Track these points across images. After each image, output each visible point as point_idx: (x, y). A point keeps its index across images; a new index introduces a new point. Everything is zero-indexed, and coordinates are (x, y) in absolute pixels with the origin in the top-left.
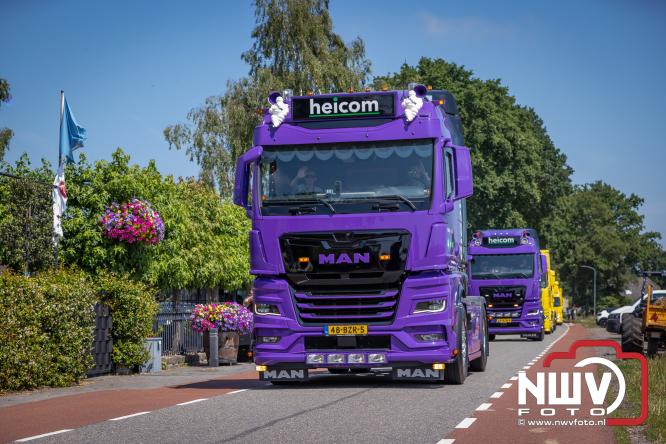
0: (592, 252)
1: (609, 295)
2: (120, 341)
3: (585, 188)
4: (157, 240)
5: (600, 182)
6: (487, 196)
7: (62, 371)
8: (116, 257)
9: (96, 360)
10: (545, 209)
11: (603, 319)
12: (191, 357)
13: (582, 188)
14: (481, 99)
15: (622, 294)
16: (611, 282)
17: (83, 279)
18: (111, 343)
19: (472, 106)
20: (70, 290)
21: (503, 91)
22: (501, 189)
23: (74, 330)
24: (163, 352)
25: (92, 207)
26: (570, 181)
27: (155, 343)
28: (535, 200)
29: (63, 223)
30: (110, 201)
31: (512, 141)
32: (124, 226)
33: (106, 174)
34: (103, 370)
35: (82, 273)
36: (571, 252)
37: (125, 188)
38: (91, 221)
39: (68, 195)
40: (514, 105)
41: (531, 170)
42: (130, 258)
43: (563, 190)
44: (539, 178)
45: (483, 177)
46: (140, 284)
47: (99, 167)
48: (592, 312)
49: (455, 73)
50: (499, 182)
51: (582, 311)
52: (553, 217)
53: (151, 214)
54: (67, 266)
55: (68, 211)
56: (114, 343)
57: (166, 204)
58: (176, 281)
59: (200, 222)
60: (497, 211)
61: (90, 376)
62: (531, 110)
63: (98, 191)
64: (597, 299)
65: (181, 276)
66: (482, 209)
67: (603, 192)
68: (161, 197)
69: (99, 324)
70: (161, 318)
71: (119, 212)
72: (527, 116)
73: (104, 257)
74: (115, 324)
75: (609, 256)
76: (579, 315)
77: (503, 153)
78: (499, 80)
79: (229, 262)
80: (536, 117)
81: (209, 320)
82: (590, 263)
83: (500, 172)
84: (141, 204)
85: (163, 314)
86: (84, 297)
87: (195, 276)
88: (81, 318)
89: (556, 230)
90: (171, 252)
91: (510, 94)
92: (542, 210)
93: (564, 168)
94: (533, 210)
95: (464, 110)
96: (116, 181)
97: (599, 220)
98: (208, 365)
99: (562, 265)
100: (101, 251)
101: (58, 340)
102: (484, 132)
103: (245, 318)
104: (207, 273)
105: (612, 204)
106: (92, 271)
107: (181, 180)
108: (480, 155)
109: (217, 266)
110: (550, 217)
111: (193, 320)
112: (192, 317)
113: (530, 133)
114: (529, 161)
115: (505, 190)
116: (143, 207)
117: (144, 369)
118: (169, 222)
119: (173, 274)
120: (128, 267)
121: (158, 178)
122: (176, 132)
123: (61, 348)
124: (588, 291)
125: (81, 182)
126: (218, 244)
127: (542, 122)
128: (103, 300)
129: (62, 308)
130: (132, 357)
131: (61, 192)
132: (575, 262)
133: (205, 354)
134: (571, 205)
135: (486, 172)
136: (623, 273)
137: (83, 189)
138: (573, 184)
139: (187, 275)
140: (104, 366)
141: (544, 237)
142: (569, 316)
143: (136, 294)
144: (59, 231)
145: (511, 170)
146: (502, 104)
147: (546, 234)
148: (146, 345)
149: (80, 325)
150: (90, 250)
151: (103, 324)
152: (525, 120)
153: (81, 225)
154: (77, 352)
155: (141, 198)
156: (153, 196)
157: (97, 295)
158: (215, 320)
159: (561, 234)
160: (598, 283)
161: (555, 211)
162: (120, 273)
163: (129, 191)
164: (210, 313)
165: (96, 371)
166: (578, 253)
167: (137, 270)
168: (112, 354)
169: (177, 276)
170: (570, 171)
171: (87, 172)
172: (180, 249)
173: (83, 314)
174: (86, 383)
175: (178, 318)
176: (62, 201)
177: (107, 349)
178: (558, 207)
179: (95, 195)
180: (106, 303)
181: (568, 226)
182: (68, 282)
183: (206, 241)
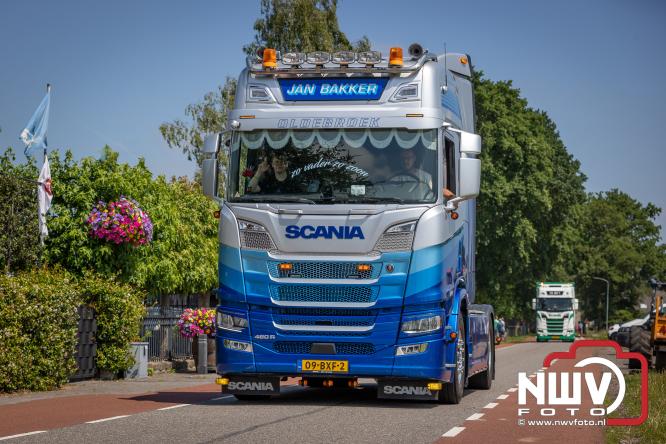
0: (607, 265)
1: (624, 309)
2: (104, 345)
3: (600, 195)
4: (145, 241)
5: (616, 191)
6: (496, 204)
7: (43, 374)
8: (103, 258)
9: (79, 364)
10: (556, 217)
12: (178, 363)
13: (597, 197)
14: (491, 102)
15: (636, 308)
16: (625, 296)
17: (67, 280)
18: (95, 346)
20: (53, 291)
21: (515, 93)
22: (511, 196)
23: (56, 332)
24: (149, 359)
25: (78, 205)
26: (583, 188)
27: (142, 347)
28: (546, 208)
29: (48, 221)
30: (96, 200)
31: (523, 145)
32: (111, 224)
33: (92, 171)
34: (87, 374)
35: (67, 274)
37: (112, 187)
38: (77, 220)
39: (53, 193)
40: (526, 108)
41: (539, 175)
42: (116, 259)
43: (576, 198)
44: (551, 185)
45: (491, 183)
46: (127, 286)
47: (85, 165)
48: (605, 325)
50: (508, 188)
51: (595, 325)
52: (565, 226)
53: (140, 215)
54: (51, 266)
55: (53, 209)
56: (98, 347)
57: (156, 204)
58: (165, 284)
59: (192, 223)
60: (506, 219)
61: (72, 380)
62: (544, 114)
63: (85, 189)
64: (611, 313)
65: (170, 278)
66: (490, 216)
67: (619, 201)
68: (151, 197)
69: (84, 325)
70: (147, 323)
71: (106, 211)
72: (540, 120)
73: (90, 258)
74: (100, 328)
75: (624, 268)
76: (591, 329)
77: (513, 158)
78: (510, 82)
80: (549, 121)
81: (199, 325)
82: (603, 274)
83: (510, 178)
84: (129, 203)
85: (150, 319)
86: (67, 298)
87: (185, 279)
88: (64, 320)
89: (568, 239)
90: (159, 254)
91: (522, 96)
92: (554, 218)
93: (578, 175)
94: (544, 218)
96: (103, 179)
97: (614, 230)
98: (196, 372)
99: (575, 276)
100: (88, 252)
101: (39, 342)
102: (495, 135)
104: (197, 277)
105: (628, 214)
106: (78, 272)
107: (174, 179)
108: (489, 160)
109: (208, 269)
110: (562, 226)
111: (182, 325)
112: (181, 321)
113: (543, 137)
114: (540, 167)
115: (514, 197)
116: (131, 206)
117: (129, 375)
118: (158, 223)
119: (162, 277)
120: (115, 269)
121: (148, 175)
122: (172, 129)
123: (42, 351)
124: (600, 305)
125: (65, 179)
126: (210, 247)
127: (554, 126)
128: (88, 302)
129: (44, 310)
130: (116, 361)
131: (46, 189)
132: (588, 274)
133: (193, 361)
134: (585, 214)
135: (496, 178)
136: (638, 286)
137: (69, 187)
138: (587, 191)
139: (177, 279)
140: (87, 371)
141: (555, 246)
142: (580, 330)
143: (122, 297)
144: (45, 230)
145: (521, 176)
146: (512, 107)
147: (558, 243)
148: (132, 350)
149: (63, 327)
150: (76, 250)
151: (87, 326)
152: (537, 124)
153: (67, 224)
154: (59, 355)
155: (129, 197)
156: (142, 195)
157: (81, 297)
158: (204, 325)
159: (574, 243)
160: (611, 296)
161: (567, 220)
162: (106, 273)
163: (116, 190)
164: (200, 318)
165: (79, 376)
166: (592, 264)
167: (124, 272)
168: (96, 359)
169: (166, 279)
170: (584, 178)
171: (74, 169)
172: (169, 251)
173: (66, 316)
174: (68, 388)
175: (167, 322)
176: (47, 199)
177: (90, 353)
178: (570, 216)
179: (82, 193)
180: (90, 305)
181: (581, 235)
182: (52, 283)
183: (197, 244)
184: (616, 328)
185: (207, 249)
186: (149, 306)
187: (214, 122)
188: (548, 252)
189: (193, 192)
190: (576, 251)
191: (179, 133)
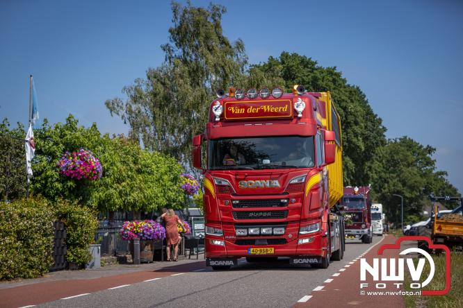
0: (400, 185)
1: (413, 215)
2: (71, 247)
3: (396, 141)
4: (97, 178)
5: (406, 137)
7: (31, 267)
8: (69, 189)
9: (55, 260)
10: (367, 156)
11: (408, 231)
12: (121, 257)
13: (393, 141)
14: (323, 81)
15: (421, 214)
16: (413, 206)
17: (46, 204)
18: (65, 248)
19: (317, 85)
20: (37, 212)
21: (338, 75)
23: (39, 239)
24: (102, 255)
25: (52, 155)
26: (384, 136)
27: (96, 248)
28: (361, 149)
29: (32, 166)
30: (64, 151)
31: (345, 109)
32: (74, 168)
33: (61, 131)
34: (60, 266)
35: (45, 200)
36: (386, 185)
37: (75, 142)
38: (52, 165)
39: (36, 147)
40: (346, 84)
41: (355, 127)
42: (78, 190)
43: (379, 142)
44: (363, 134)
46: (85, 207)
47: (57, 127)
48: (401, 226)
49: (305, 63)
51: (394, 226)
52: (373, 161)
53: (93, 160)
54: (35, 195)
55: (35, 158)
56: (68, 248)
57: (104, 153)
58: (111, 205)
59: (128, 165)
61: (51, 271)
62: (358, 88)
63: (56, 144)
64: (405, 217)
65: (114, 201)
67: (408, 144)
68: (100, 148)
69: (57, 234)
70: (99, 231)
71: (71, 158)
72: (355, 92)
73: (61, 189)
74: (69, 235)
75: (412, 188)
76: (392, 228)
78: (335, 67)
79: (148, 192)
80: (361, 92)
81: (134, 232)
82: (398, 192)
84: (86, 153)
85: (102, 228)
86: (46, 216)
87: (124, 202)
88: (44, 231)
89: (375, 170)
90: (107, 186)
91: (343, 77)
92: (365, 156)
93: (381, 127)
94: (359, 156)
95: (311, 88)
96: (68, 137)
97: (405, 163)
98: (133, 263)
99: (380, 194)
100: (59, 185)
101: (28, 246)
103: (159, 231)
104: (132, 200)
105: (414, 152)
106: (52, 199)
107: (115, 137)
109: (139, 195)
110: (371, 161)
112: (122, 230)
113: (357, 104)
114: (356, 123)
116: (87, 155)
117: (88, 266)
118: (105, 165)
119: (109, 201)
120: (77, 196)
121: (98, 135)
122: (113, 104)
123: (31, 252)
124: (398, 212)
125: (44, 138)
126: (140, 180)
127: (365, 96)
128: (60, 218)
129: (31, 224)
130: (80, 258)
131: (31, 145)
132: (389, 192)
133: (130, 256)
134: (386, 153)
136: (422, 200)
137: (46, 143)
138: (387, 138)
139: (118, 201)
140: (61, 265)
141: (367, 174)
143: (83, 215)
144: (30, 172)
145: (344, 129)
146: (337, 84)
147: (369, 173)
148: (90, 250)
149: (44, 236)
150: (51, 185)
151: (60, 235)
152: (353, 95)
153: (45, 167)
154: (42, 254)
155: (86, 148)
156: (94, 147)
157: (55, 215)
158: (138, 232)
159: (379, 172)
160: (404, 206)
161: (374, 157)
162: (71, 200)
163: (78, 144)
164: (134, 228)
165: (55, 268)
166: (391, 186)
167: (83, 198)
168: (66, 256)
169: (111, 202)
170: (385, 129)
171: (49, 131)
172: (113, 183)
173: (46, 228)
174: (48, 276)
175: (113, 231)
176: (31, 151)
177: (63, 253)
178: (376, 155)
179: (54, 147)
180: (62, 221)
181: (384, 167)
182: (36, 206)
183: (132, 178)
184: (408, 227)
185: (138, 182)
186: (100, 220)
187: (141, 98)
188: (363, 179)
189: (128, 144)
190: (380, 177)
191: (118, 106)
